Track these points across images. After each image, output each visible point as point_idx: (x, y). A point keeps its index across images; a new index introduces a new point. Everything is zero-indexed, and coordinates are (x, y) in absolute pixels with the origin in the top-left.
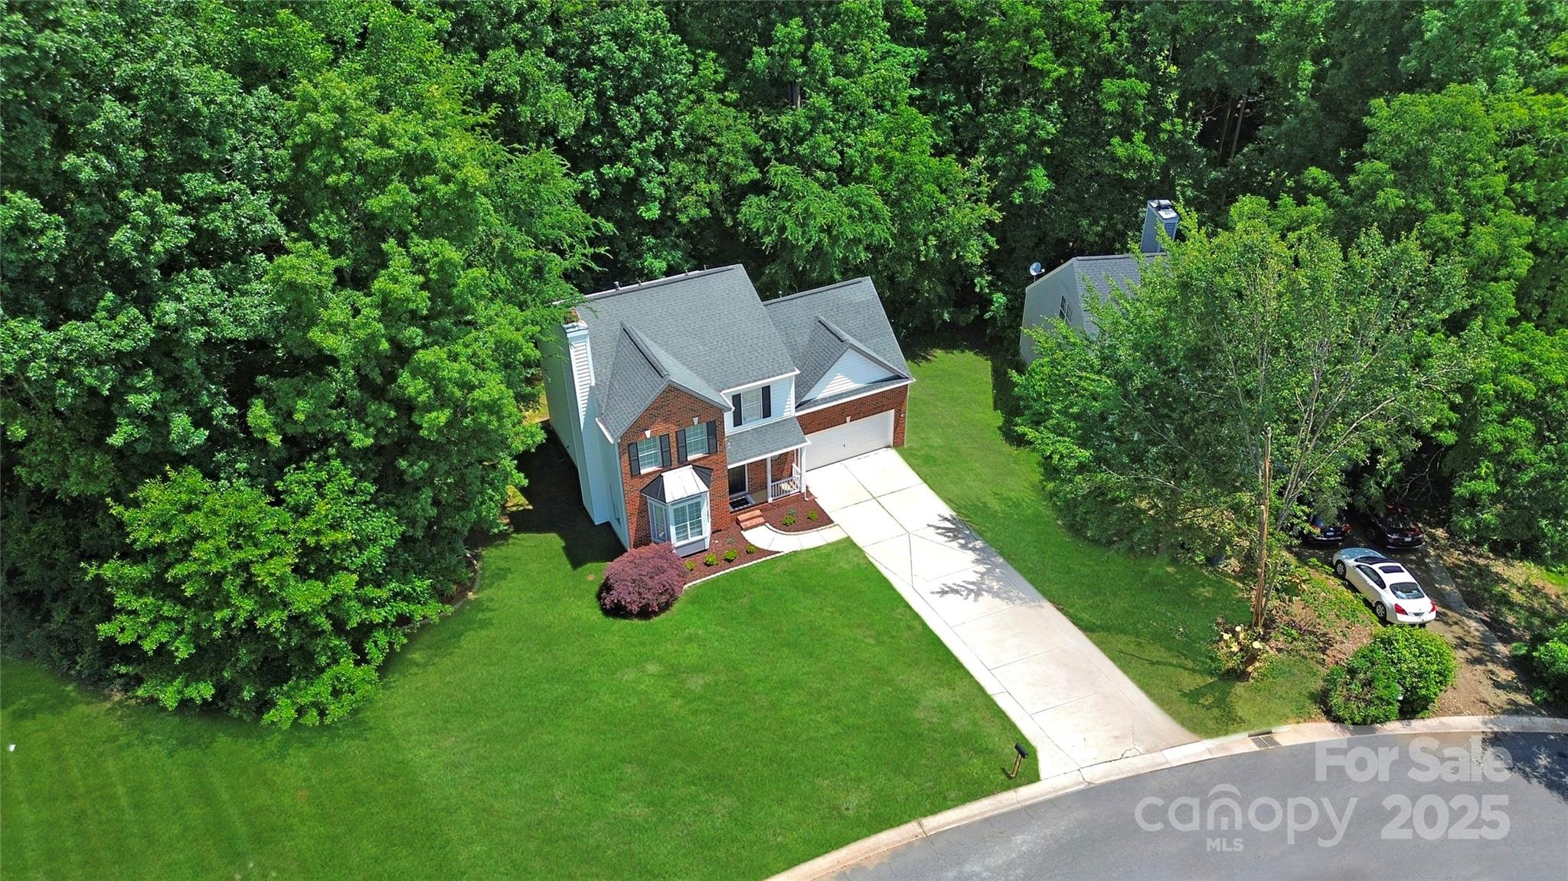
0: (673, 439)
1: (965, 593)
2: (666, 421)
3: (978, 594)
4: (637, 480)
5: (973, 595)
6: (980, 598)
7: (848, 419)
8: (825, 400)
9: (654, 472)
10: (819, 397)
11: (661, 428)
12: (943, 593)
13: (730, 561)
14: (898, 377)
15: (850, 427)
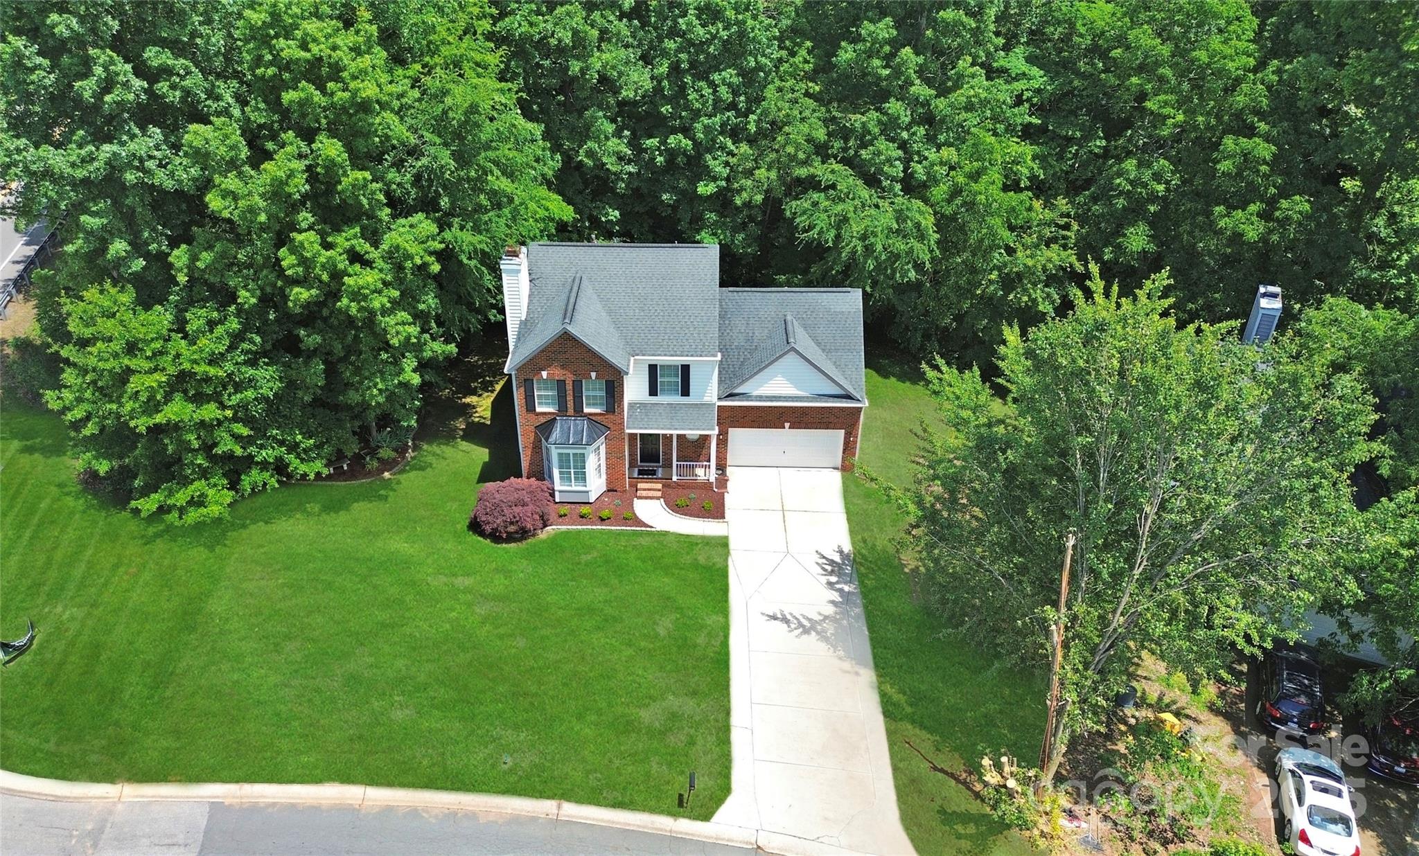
0: (569, 387)
1: (793, 626)
2: (563, 367)
3: (806, 631)
4: (531, 415)
5: (801, 630)
6: (805, 637)
7: (787, 425)
8: (760, 398)
9: (550, 413)
10: (756, 393)
11: (558, 373)
12: (774, 618)
13: (603, 520)
14: (848, 397)
15: (786, 435)
